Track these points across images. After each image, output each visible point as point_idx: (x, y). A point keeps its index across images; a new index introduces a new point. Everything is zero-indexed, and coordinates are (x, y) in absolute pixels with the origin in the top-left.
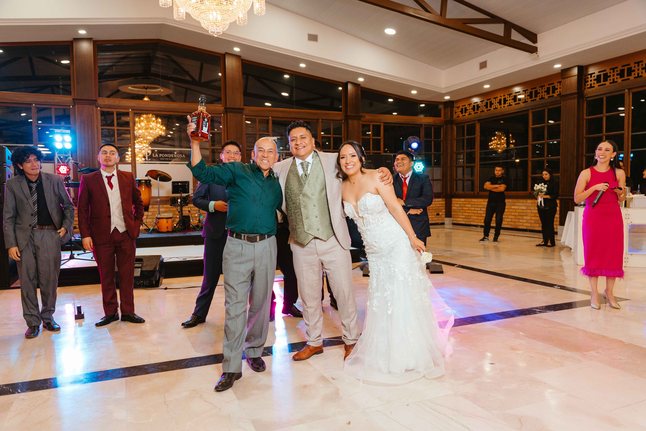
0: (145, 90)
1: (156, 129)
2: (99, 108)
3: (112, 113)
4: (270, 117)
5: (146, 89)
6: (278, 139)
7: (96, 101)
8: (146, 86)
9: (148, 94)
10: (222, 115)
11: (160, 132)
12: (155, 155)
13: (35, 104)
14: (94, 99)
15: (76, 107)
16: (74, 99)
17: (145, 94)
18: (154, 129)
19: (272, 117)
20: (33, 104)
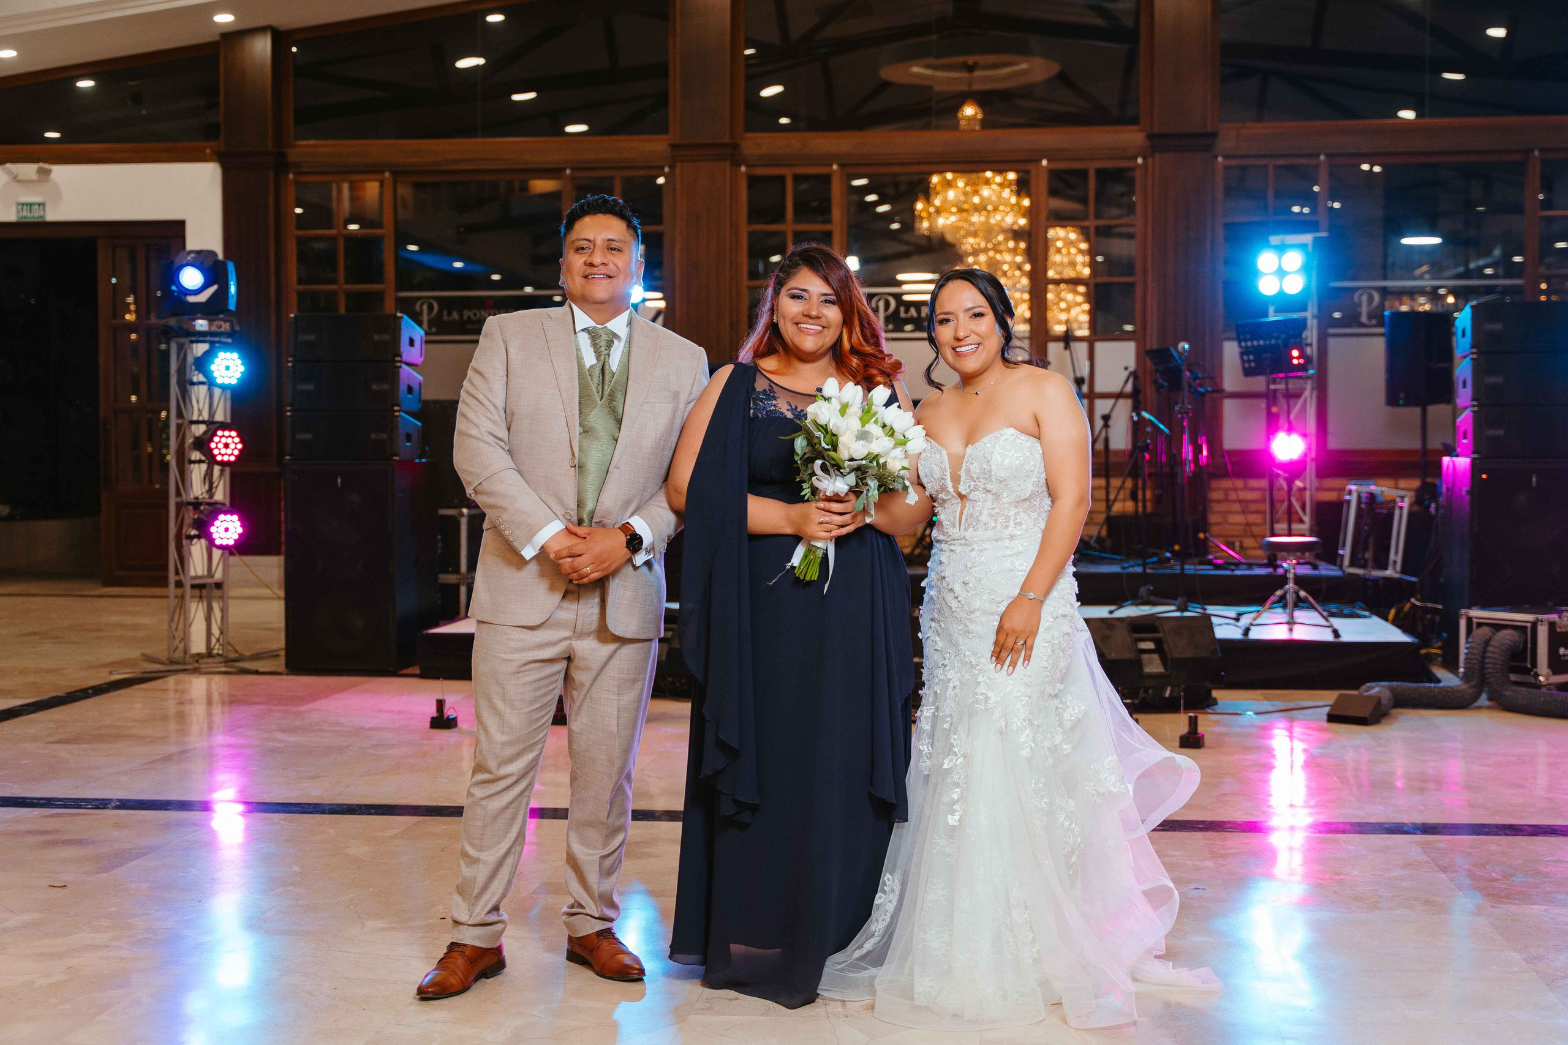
0: (964, 75)
1: (996, 209)
2: (743, 169)
3: (782, 179)
4: (1322, 158)
5: (971, 69)
6: (1316, 240)
7: (735, 146)
8: (970, 60)
9: (977, 87)
10: (1140, 161)
11: (1009, 220)
12: (907, 311)
13: (573, 169)
14: (727, 140)
15: (678, 171)
16: (673, 147)
17: (964, 88)
18: (990, 208)
19: (1328, 155)
20: (564, 169)
